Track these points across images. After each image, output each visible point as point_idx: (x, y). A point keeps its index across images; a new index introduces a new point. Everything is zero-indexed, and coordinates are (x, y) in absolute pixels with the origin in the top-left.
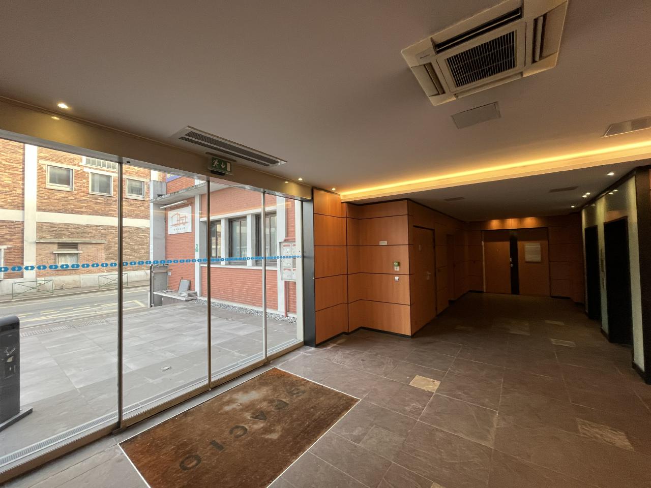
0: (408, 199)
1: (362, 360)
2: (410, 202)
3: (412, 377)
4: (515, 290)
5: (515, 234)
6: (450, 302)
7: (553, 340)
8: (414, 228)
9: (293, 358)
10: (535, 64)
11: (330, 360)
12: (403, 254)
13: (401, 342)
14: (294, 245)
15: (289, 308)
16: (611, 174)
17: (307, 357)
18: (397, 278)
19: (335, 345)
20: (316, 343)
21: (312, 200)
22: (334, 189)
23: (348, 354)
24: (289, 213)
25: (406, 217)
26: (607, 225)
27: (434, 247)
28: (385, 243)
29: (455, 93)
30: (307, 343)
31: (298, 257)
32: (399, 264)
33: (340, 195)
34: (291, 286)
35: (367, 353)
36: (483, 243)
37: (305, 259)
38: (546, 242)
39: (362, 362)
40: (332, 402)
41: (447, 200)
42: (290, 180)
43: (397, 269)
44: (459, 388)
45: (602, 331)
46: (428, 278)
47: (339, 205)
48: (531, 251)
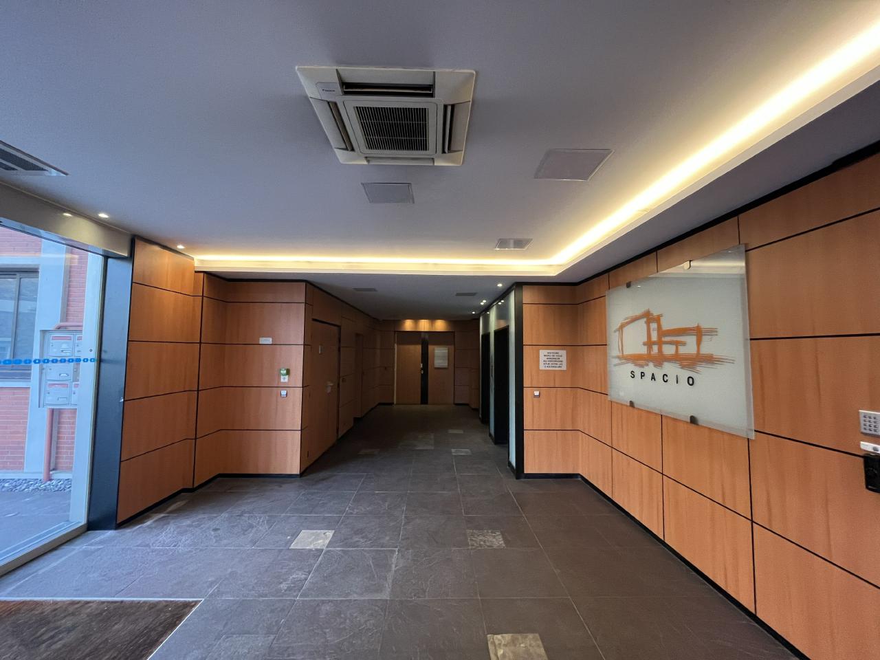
0: (306, 281)
1: (216, 530)
2: (308, 284)
3: (295, 535)
4: (424, 400)
5: (427, 336)
6: (356, 419)
7: (453, 450)
8: (314, 324)
9: (54, 564)
10: (444, 154)
11: (148, 545)
12: (294, 358)
13: (284, 486)
14: (80, 339)
15: (56, 464)
16: (500, 285)
17: (93, 552)
18: (284, 393)
19: (162, 515)
20: (118, 522)
21: (131, 257)
22: (180, 247)
23: (189, 526)
24: (71, 277)
25: (303, 306)
26: (496, 333)
27: (339, 350)
28: (269, 341)
29: (367, 155)
30: (93, 525)
31: (86, 360)
32: (288, 372)
33: (193, 259)
34: (66, 417)
35: (225, 515)
36: (396, 345)
37: (103, 365)
38: (452, 347)
39: (213, 533)
40: (142, 624)
41: (356, 289)
42: (78, 213)
43: (284, 379)
44: (358, 532)
45: (490, 435)
46: (329, 390)
47: (189, 276)
48: (440, 355)
